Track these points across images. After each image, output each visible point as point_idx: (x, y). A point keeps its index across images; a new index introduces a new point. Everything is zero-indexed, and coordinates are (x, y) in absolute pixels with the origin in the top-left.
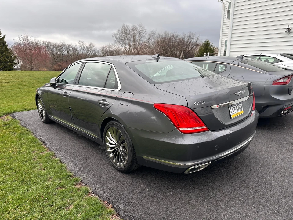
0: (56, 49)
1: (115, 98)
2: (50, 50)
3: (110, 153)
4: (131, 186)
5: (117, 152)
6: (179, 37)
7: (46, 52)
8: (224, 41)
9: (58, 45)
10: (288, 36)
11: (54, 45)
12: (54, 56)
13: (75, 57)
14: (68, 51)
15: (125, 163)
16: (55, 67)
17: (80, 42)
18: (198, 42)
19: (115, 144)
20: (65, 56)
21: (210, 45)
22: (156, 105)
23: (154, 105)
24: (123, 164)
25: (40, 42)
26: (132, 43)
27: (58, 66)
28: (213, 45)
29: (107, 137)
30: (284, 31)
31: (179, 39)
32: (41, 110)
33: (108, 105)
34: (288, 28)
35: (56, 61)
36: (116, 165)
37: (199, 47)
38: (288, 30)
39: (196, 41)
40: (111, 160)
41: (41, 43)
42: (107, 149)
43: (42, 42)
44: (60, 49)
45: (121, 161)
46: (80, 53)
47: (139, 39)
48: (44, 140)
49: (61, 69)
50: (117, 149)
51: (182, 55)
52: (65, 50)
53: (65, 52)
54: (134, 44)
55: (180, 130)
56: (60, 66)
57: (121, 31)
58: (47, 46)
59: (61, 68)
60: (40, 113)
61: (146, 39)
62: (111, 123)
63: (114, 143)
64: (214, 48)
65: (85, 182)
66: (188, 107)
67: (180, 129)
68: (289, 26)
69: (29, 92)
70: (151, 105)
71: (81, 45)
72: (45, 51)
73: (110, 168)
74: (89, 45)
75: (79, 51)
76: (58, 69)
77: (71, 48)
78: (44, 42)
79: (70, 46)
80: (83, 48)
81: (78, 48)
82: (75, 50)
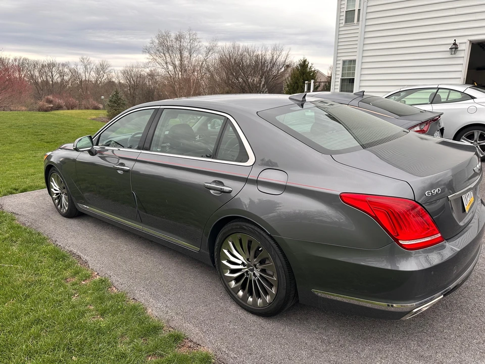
0: (40, 71)
1: (246, 180)
2: (29, 73)
3: (232, 281)
4: (287, 344)
5: (247, 278)
6: (257, 54)
7: (20, 77)
8: (341, 62)
9: (43, 65)
10: (454, 56)
11: (34, 65)
12: (36, 83)
13: (76, 85)
14: (62, 74)
15: (268, 298)
16: (41, 103)
17: (83, 59)
18: (288, 62)
19: (243, 264)
20: (57, 83)
21: (309, 66)
22: (344, 196)
23: (341, 196)
24: (264, 301)
25: (9, 59)
26: (177, 63)
27: (47, 102)
28: (313, 66)
29: (224, 250)
30: (447, 48)
31: (257, 56)
32: (57, 194)
33: (230, 192)
34: (455, 44)
35: (41, 92)
36: (246, 303)
37: (289, 70)
38: (454, 46)
39: (284, 59)
40: (233, 293)
41: (10, 61)
42: (224, 273)
43: (12, 59)
44: (47, 71)
45: (259, 296)
46: (84, 79)
47: (191, 56)
48: (79, 253)
49: (52, 107)
50: (247, 272)
51: (263, 83)
52: (56, 73)
53: (57, 76)
54: (181, 64)
55: (401, 245)
56: (50, 102)
57: (157, 41)
58: (21, 66)
59: (52, 105)
60: (56, 199)
61: (202, 55)
62: (237, 225)
63: (240, 262)
64: (314, 71)
65: (194, 340)
66: (415, 201)
67: (401, 242)
68: (455, 40)
69: (6, 153)
70: (336, 196)
71: (86, 64)
72: (19, 74)
73: (233, 308)
74: (101, 65)
75: (83, 74)
76: (47, 108)
77: (66, 70)
78: (15, 60)
79: (63, 65)
80: (89, 69)
81: (81, 70)
82: (74, 73)
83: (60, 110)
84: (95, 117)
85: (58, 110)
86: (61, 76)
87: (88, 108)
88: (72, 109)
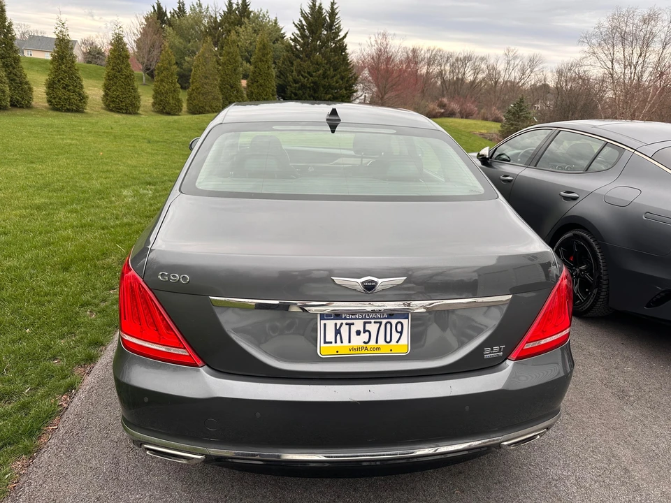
0: (452, 66)
2: (439, 67)
9: (457, 58)
11: (448, 57)
13: (489, 87)
14: (476, 71)
16: (431, 106)
17: (509, 52)
25: (422, 50)
27: (438, 106)
41: (422, 52)
43: (425, 49)
44: (460, 66)
46: (502, 79)
49: (442, 113)
52: (469, 70)
53: (470, 73)
56: (442, 105)
58: (434, 58)
59: (443, 111)
66: (143, 279)
71: (510, 59)
74: (530, 60)
75: (502, 73)
76: (437, 113)
77: (483, 66)
78: (428, 50)
79: (482, 59)
80: (512, 66)
81: (501, 67)
82: (493, 71)
83: (452, 117)
84: (486, 132)
85: (449, 117)
86: (474, 73)
87: (485, 119)
88: (467, 118)
